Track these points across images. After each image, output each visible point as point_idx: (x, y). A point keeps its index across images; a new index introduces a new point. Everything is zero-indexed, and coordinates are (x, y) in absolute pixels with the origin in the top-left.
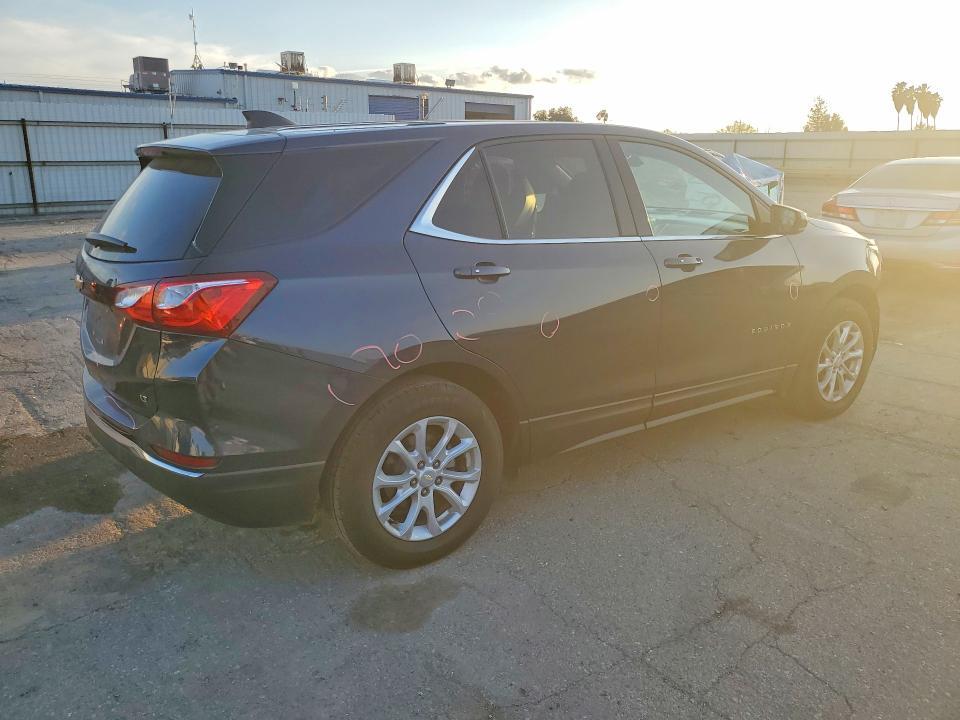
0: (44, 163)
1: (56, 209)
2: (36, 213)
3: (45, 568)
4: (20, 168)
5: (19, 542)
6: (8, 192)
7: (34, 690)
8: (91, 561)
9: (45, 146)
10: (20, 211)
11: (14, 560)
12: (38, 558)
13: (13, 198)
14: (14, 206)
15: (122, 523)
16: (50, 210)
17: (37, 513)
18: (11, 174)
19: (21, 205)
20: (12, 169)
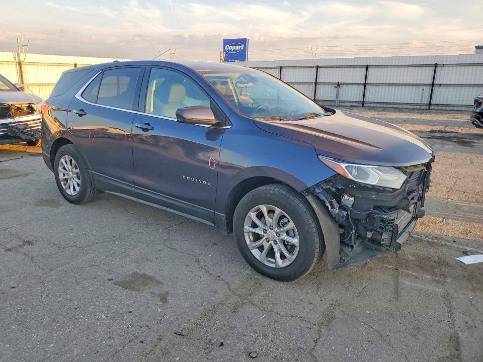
0: (440, 85)
1: (440, 108)
2: (429, 109)
4: (428, 87)
6: (420, 98)
9: (443, 76)
10: (422, 107)
13: (421, 101)
14: (421, 104)
16: (437, 108)
18: (423, 89)
19: (424, 104)
20: (424, 87)
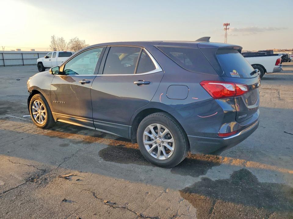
3: (273, 164)
5: (276, 175)
7: (287, 148)
8: (261, 160)
11: (280, 170)
12: (273, 168)
15: (244, 164)
17: (264, 182)
